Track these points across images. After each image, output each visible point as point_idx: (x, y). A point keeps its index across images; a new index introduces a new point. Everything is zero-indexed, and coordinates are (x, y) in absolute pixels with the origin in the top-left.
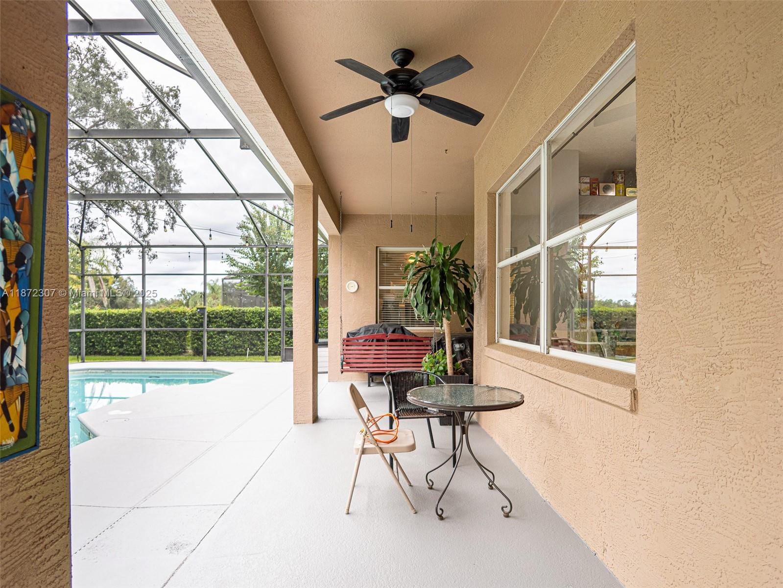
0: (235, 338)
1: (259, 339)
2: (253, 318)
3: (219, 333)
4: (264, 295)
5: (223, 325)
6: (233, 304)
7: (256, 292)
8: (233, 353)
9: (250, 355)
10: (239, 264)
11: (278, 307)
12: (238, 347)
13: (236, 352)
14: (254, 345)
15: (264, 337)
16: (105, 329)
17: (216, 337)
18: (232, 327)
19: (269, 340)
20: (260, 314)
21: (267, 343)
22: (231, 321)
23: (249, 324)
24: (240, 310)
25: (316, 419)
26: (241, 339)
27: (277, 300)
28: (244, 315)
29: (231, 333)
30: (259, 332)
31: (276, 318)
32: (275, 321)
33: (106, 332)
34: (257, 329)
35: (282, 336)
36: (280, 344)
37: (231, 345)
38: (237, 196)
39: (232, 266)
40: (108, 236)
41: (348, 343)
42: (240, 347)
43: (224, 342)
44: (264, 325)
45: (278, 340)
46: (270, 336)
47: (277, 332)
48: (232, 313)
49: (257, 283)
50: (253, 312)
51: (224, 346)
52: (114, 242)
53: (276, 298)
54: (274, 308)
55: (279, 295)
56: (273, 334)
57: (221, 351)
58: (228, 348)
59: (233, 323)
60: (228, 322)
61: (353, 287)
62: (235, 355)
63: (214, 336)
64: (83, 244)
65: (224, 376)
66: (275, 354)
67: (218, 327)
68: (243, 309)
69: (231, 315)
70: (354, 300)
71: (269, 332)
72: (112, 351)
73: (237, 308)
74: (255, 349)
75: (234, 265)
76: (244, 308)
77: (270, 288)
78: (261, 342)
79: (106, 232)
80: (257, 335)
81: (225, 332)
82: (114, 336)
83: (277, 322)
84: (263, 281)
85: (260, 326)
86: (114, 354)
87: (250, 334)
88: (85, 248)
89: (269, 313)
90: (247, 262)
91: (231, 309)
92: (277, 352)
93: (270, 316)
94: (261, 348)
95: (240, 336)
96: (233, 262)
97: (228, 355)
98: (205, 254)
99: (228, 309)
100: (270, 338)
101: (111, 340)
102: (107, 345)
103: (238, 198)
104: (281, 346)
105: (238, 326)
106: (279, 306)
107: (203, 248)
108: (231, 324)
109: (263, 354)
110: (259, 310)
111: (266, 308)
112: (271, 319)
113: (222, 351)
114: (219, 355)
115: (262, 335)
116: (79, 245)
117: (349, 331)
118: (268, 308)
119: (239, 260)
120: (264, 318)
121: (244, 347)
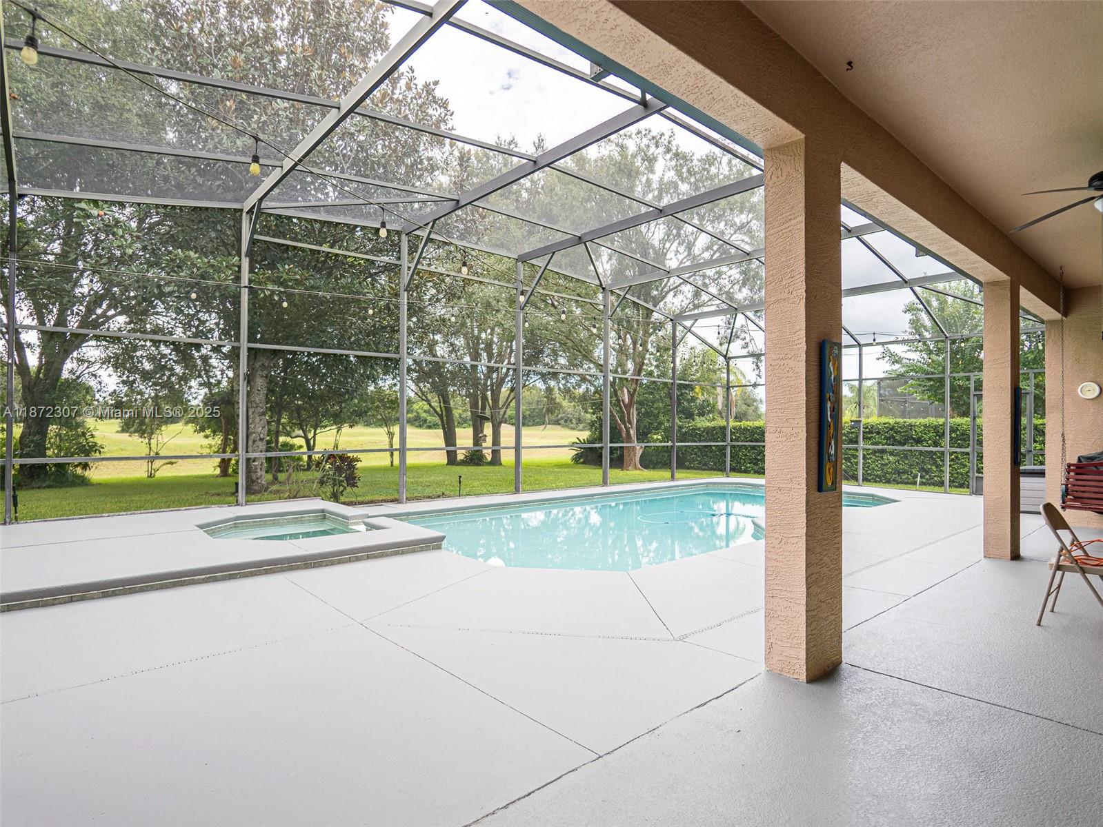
0: (898, 461)
1: (935, 463)
2: (925, 434)
3: (875, 452)
4: (943, 400)
5: (880, 443)
6: (894, 416)
7: (929, 397)
8: (894, 480)
9: (922, 484)
10: (904, 361)
11: (966, 419)
12: (902, 473)
13: (898, 478)
14: (927, 472)
15: (943, 461)
16: (740, 443)
17: (871, 458)
18: (893, 445)
19: (950, 466)
20: (935, 428)
21: (947, 469)
22: (892, 437)
23: (919, 441)
24: (905, 422)
25: (1016, 556)
26: (907, 462)
27: (964, 408)
28: (911, 429)
29: (892, 454)
30: (935, 453)
31: (962, 434)
32: (961, 437)
33: (740, 447)
34: (931, 449)
35: (971, 458)
36: (968, 472)
37: (893, 469)
38: (905, 283)
39: (893, 363)
40: (750, 345)
41: (1080, 471)
42: (905, 472)
43: (882, 464)
44: (943, 445)
45: (965, 466)
46: (952, 460)
47: (963, 453)
48: (893, 427)
49: (931, 385)
50: (925, 426)
51: (882, 470)
52: (755, 350)
53: (963, 405)
54: (958, 420)
55: (967, 400)
56: (957, 457)
57: (877, 476)
58: (888, 473)
59: (895, 440)
60: (886, 438)
61: (1092, 391)
62: (898, 483)
63: (868, 457)
64: (730, 355)
65: (887, 503)
66: (961, 486)
67: (873, 444)
68: (909, 421)
69: (891, 429)
70: (1092, 410)
71: (951, 455)
72: (747, 468)
73: (901, 420)
74: (927, 477)
75: (897, 362)
76: (912, 420)
77: (953, 390)
78: (937, 467)
79: (747, 340)
80: (932, 457)
81: (883, 451)
82: (749, 452)
83: (964, 440)
84: (941, 381)
85: (936, 444)
86: (749, 472)
87: (921, 455)
88: (730, 358)
89: (951, 427)
90: (915, 356)
91: (891, 421)
92: (964, 483)
93: (952, 430)
94: (937, 476)
95: (906, 457)
96: (896, 360)
97: (888, 482)
98: (860, 355)
99: (887, 421)
100: (952, 463)
101: (746, 455)
102: (742, 461)
103: (905, 285)
104: (970, 474)
105: (904, 444)
106: (967, 417)
107: (858, 349)
108: (892, 440)
109: (941, 484)
110: (935, 423)
111: (947, 420)
112: (953, 435)
113: (879, 477)
114: (876, 482)
115: (939, 457)
116: (725, 357)
117: (1083, 454)
118: (949, 420)
119: (903, 355)
120: (943, 434)
121: (912, 472)
